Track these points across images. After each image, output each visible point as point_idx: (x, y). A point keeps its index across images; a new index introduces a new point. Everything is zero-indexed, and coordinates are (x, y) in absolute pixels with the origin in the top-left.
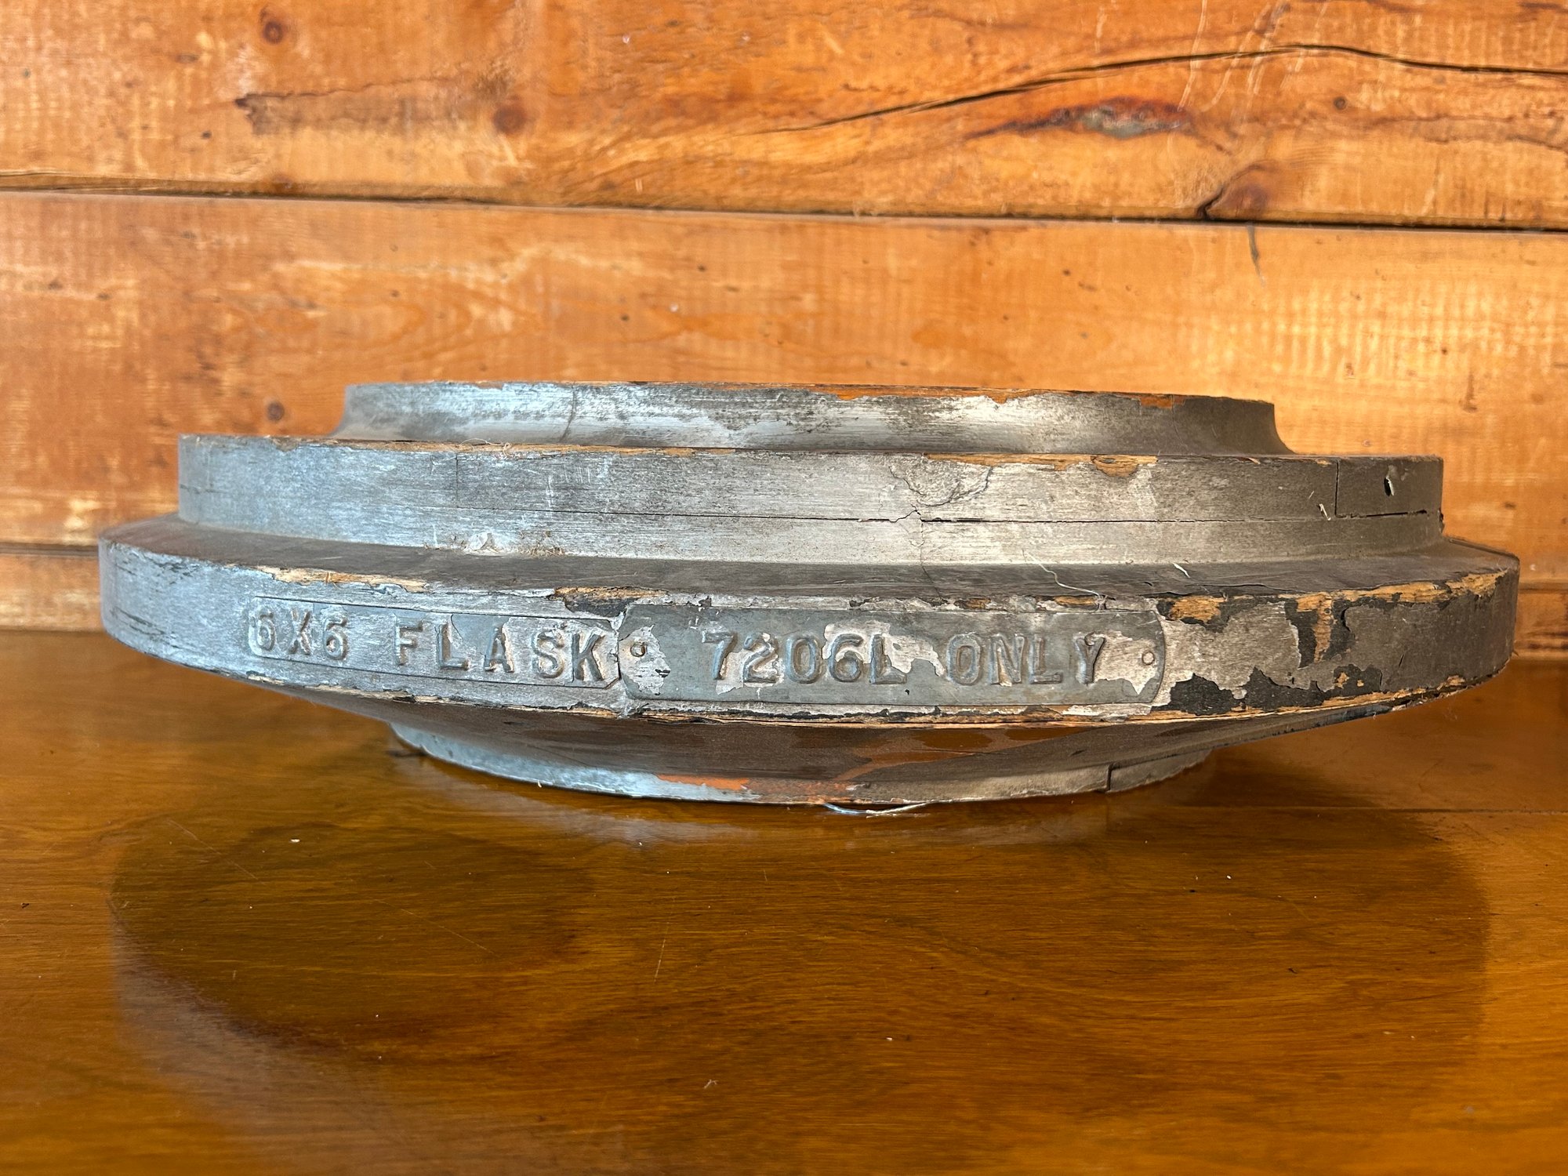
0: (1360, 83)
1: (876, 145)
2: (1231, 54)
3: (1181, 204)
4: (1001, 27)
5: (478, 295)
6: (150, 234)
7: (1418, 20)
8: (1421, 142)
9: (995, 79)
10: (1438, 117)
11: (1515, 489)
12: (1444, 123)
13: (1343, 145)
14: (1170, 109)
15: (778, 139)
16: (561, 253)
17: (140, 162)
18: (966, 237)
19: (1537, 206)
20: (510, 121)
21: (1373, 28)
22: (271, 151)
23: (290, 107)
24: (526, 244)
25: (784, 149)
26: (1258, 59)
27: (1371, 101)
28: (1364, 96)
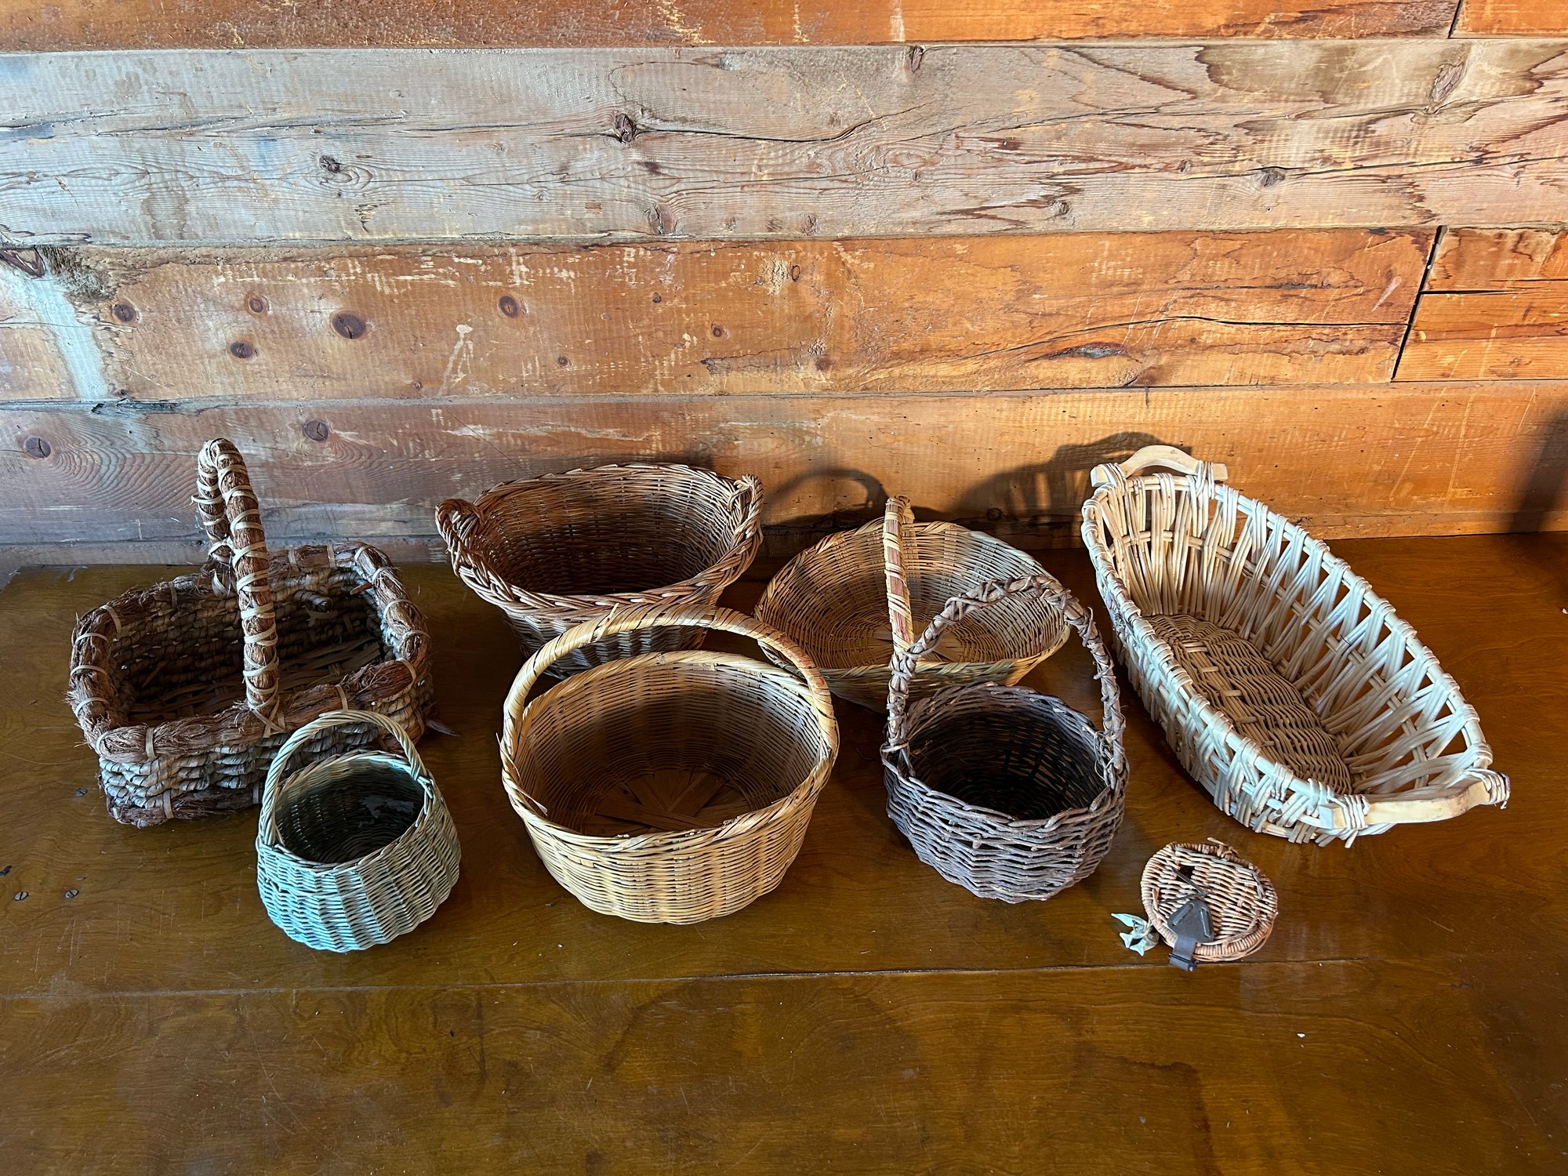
0: (1203, 331)
1: (985, 366)
2: (1148, 322)
3: (1117, 385)
4: (1044, 315)
5: (808, 433)
6: (666, 415)
7: (1233, 304)
8: (1226, 354)
9: (1040, 337)
10: (1236, 344)
11: (1245, 484)
12: (1239, 346)
13: (1191, 357)
14: (1117, 345)
15: (942, 366)
16: (844, 415)
17: (660, 388)
18: (1021, 400)
19: (1273, 378)
20: (823, 365)
22: (718, 381)
23: (726, 363)
24: (828, 412)
25: (944, 370)
26: (1160, 323)
27: (1207, 339)
28: (1204, 337)
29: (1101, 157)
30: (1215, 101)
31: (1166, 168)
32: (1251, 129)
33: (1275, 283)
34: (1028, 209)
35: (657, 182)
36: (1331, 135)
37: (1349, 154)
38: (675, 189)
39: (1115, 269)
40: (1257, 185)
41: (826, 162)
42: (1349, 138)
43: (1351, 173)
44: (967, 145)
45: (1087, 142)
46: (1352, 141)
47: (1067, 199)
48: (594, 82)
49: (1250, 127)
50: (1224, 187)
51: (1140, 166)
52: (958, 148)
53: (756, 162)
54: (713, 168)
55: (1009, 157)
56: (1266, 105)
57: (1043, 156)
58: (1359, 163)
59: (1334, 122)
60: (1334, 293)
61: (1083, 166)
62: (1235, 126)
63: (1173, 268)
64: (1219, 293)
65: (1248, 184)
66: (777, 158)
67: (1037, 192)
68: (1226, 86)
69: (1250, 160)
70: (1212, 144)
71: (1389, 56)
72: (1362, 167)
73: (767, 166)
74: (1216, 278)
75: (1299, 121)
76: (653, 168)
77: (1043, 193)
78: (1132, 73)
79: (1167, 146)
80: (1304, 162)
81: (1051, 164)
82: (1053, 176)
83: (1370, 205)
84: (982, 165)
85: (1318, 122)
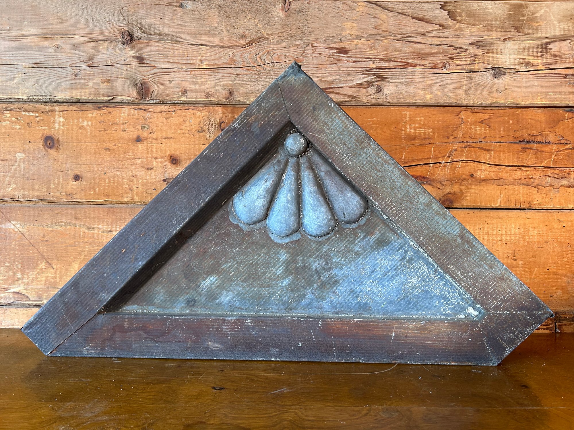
0: (477, 170)
2: (441, 163)
7: (492, 153)
8: (496, 186)
10: (500, 179)
12: (502, 180)
13: (473, 187)
14: (424, 178)
17: (136, 197)
19: (530, 203)
21: (480, 156)
26: (449, 164)
27: (480, 175)
28: (479, 174)
29: (396, 59)
30: (456, 30)
31: (435, 66)
32: (480, 46)
33: (516, 140)
34: (358, 89)
35: (143, 68)
36: (527, 50)
37: (540, 61)
38: (153, 72)
39: (415, 128)
40: (490, 77)
41: (239, 59)
42: (537, 52)
43: (544, 72)
44: (319, 51)
45: (387, 51)
46: (540, 54)
47: (380, 83)
48: (112, 14)
49: (479, 45)
50: (471, 78)
51: (420, 65)
52: (313, 52)
53: (199, 58)
54: (174, 61)
55: (344, 58)
56: (486, 33)
57: (363, 58)
58: (548, 66)
59: (527, 43)
60: (554, 148)
61: (386, 64)
62: (470, 44)
63: (450, 129)
64: (483, 145)
65: (486, 77)
66: (211, 56)
67: (361, 79)
68: (460, 22)
69: (483, 63)
70: (459, 53)
71: (547, 10)
72: (550, 69)
73: (205, 60)
74: (478, 136)
75: (506, 42)
76: (141, 60)
77: (366, 80)
78: (406, 15)
79: (433, 54)
80: (515, 65)
81: (368, 63)
82: (370, 69)
83: (560, 91)
84: (328, 62)
85: (518, 43)
